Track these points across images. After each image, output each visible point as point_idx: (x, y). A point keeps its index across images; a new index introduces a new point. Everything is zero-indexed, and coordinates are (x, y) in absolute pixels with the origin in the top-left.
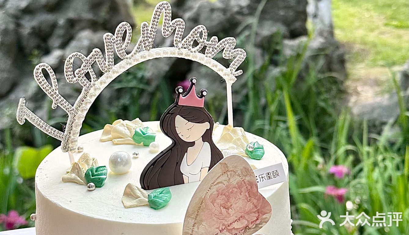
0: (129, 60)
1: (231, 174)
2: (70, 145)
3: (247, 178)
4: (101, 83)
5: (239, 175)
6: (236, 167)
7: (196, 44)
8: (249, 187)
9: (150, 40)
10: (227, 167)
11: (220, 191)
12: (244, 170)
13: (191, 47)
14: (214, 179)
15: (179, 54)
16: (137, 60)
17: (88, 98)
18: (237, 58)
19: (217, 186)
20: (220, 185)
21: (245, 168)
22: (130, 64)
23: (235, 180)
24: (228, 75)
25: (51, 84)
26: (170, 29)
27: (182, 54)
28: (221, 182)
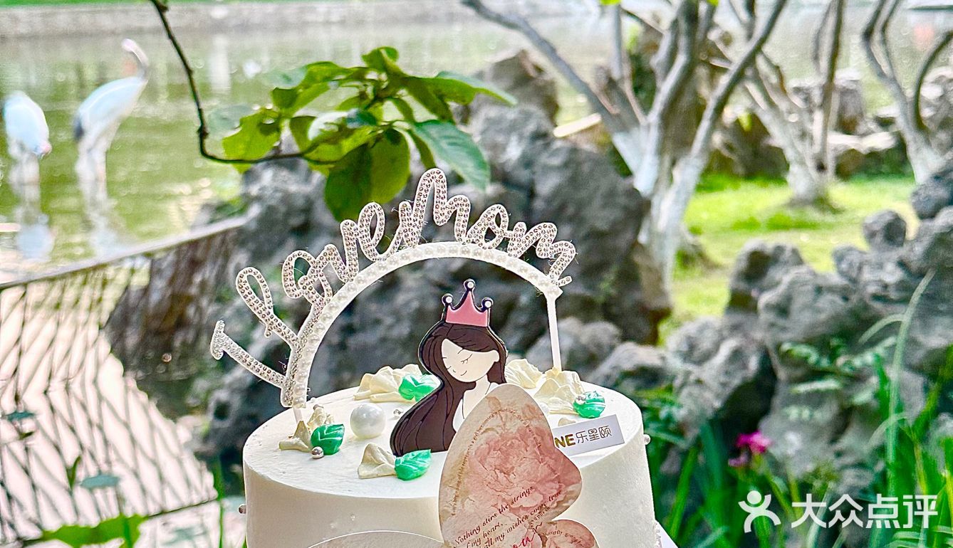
0: (382, 262)
1: (507, 416)
2: (294, 396)
3: (534, 423)
4: (339, 298)
5: (519, 417)
6: (513, 404)
7: (490, 235)
8: (539, 439)
9: (415, 230)
10: (499, 404)
11: (492, 443)
12: (527, 411)
13: (482, 240)
14: (481, 423)
15: (463, 252)
16: (396, 262)
17: (320, 321)
18: (561, 256)
19: (485, 435)
20: (490, 433)
21: (528, 406)
22: (384, 268)
23: (514, 427)
24: (547, 285)
25: (262, 299)
26: (445, 211)
27: (468, 252)
28: (492, 429)
